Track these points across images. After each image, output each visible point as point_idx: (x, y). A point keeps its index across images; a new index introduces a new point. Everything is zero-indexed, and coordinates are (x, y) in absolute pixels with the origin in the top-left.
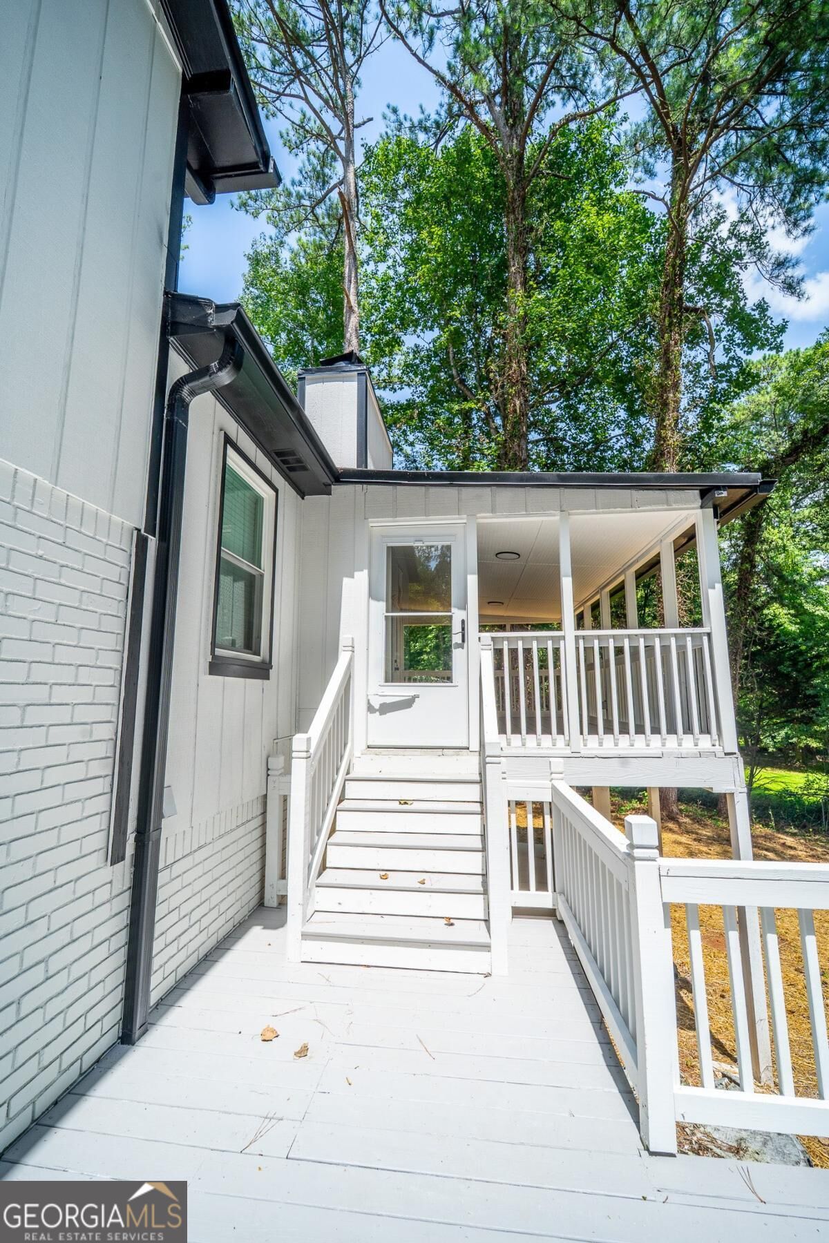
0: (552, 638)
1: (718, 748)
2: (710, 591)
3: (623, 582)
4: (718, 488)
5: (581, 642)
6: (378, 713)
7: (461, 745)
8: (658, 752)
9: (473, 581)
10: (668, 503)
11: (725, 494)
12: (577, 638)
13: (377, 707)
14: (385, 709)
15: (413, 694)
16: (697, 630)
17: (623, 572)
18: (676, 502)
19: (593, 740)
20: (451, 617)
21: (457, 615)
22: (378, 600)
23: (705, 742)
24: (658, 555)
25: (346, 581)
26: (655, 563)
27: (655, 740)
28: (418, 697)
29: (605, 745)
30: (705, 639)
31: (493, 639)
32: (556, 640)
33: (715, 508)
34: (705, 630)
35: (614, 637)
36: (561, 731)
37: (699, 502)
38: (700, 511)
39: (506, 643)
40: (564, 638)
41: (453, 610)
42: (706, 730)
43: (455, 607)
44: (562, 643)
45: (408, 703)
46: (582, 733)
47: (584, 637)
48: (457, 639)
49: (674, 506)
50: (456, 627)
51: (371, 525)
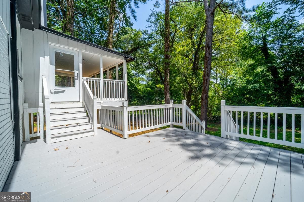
0: (98, 80)
1: (125, 100)
2: (125, 75)
3: (107, 70)
4: (128, 58)
5: (104, 81)
6: (53, 94)
7: (77, 101)
8: (116, 101)
9: (81, 65)
10: (120, 58)
11: (128, 59)
12: (103, 80)
13: (53, 92)
14: (55, 93)
15: (64, 89)
16: (123, 81)
17: (107, 68)
18: (121, 58)
19: (105, 99)
20: (74, 73)
21: (76, 72)
22: (53, 65)
23: (123, 99)
24: (115, 66)
25: (41, 58)
26: (115, 67)
27: (116, 99)
28: (66, 90)
29: (108, 100)
30: (124, 82)
31: (86, 78)
32: (99, 80)
33: (127, 61)
34: (124, 81)
35: (112, 81)
36: (100, 98)
37: (124, 59)
38: (124, 60)
39: (88, 80)
40: (101, 80)
41: (75, 71)
42: (123, 97)
43: (76, 70)
44: (100, 81)
45: (63, 92)
46: (104, 98)
47: (104, 80)
48: (76, 77)
49: (121, 59)
50: (76, 75)
51: (50, 44)
